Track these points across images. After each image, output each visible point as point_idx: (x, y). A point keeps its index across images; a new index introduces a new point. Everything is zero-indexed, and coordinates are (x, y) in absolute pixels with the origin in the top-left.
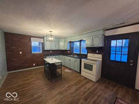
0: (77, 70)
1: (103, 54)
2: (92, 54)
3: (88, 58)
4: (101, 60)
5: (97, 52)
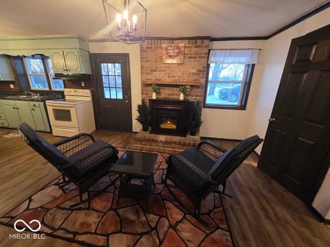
0: (43, 129)
1: (93, 89)
2: (73, 90)
3: (67, 98)
4: (89, 99)
5: (83, 85)
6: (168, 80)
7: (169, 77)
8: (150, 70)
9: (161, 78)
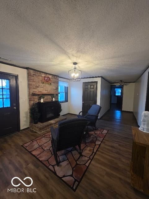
6: (45, 92)
7: (45, 90)
8: (36, 87)
9: (41, 91)
